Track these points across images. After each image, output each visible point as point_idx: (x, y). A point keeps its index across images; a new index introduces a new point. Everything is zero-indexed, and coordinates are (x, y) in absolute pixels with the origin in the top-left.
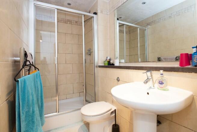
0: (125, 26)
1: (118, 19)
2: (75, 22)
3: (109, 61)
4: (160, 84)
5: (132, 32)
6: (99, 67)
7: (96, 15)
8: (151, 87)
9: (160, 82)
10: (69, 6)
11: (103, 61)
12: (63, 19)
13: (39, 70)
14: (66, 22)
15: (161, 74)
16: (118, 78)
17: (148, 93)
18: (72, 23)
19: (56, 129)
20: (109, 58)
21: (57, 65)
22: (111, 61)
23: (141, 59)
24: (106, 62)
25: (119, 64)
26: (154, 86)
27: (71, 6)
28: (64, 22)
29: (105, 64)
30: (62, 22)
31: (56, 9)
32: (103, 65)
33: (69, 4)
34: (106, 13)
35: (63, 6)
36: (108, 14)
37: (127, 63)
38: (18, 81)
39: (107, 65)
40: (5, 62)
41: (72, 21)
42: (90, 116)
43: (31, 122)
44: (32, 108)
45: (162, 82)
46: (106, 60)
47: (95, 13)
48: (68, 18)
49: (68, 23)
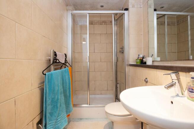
0: (166, 17)
1: (155, 10)
2: (109, 22)
3: (142, 59)
4: (191, 92)
5: (181, 22)
6: (130, 66)
7: (127, 11)
8: (178, 94)
9: (189, 89)
10: (102, 8)
11: (135, 59)
12: (99, 21)
13: (68, 67)
14: (101, 23)
15: (192, 78)
16: (146, 79)
17: (172, 103)
18: (107, 24)
19: (87, 119)
20: (141, 56)
21: (88, 63)
22: (144, 59)
23: (193, 57)
24: (138, 60)
25: (153, 63)
26: (182, 94)
27: (104, 7)
28: (100, 24)
29: (137, 63)
30: (98, 24)
31: (88, 14)
32: (135, 63)
33: (102, 6)
34: (139, 6)
35: (97, 9)
36: (142, 6)
37: (163, 62)
38: (45, 74)
39: (139, 64)
40: (38, 60)
41: (107, 22)
42: (112, 115)
43: (56, 107)
44: (58, 96)
45: (192, 89)
46: (138, 58)
47: (127, 9)
48: (103, 19)
49: (103, 23)
